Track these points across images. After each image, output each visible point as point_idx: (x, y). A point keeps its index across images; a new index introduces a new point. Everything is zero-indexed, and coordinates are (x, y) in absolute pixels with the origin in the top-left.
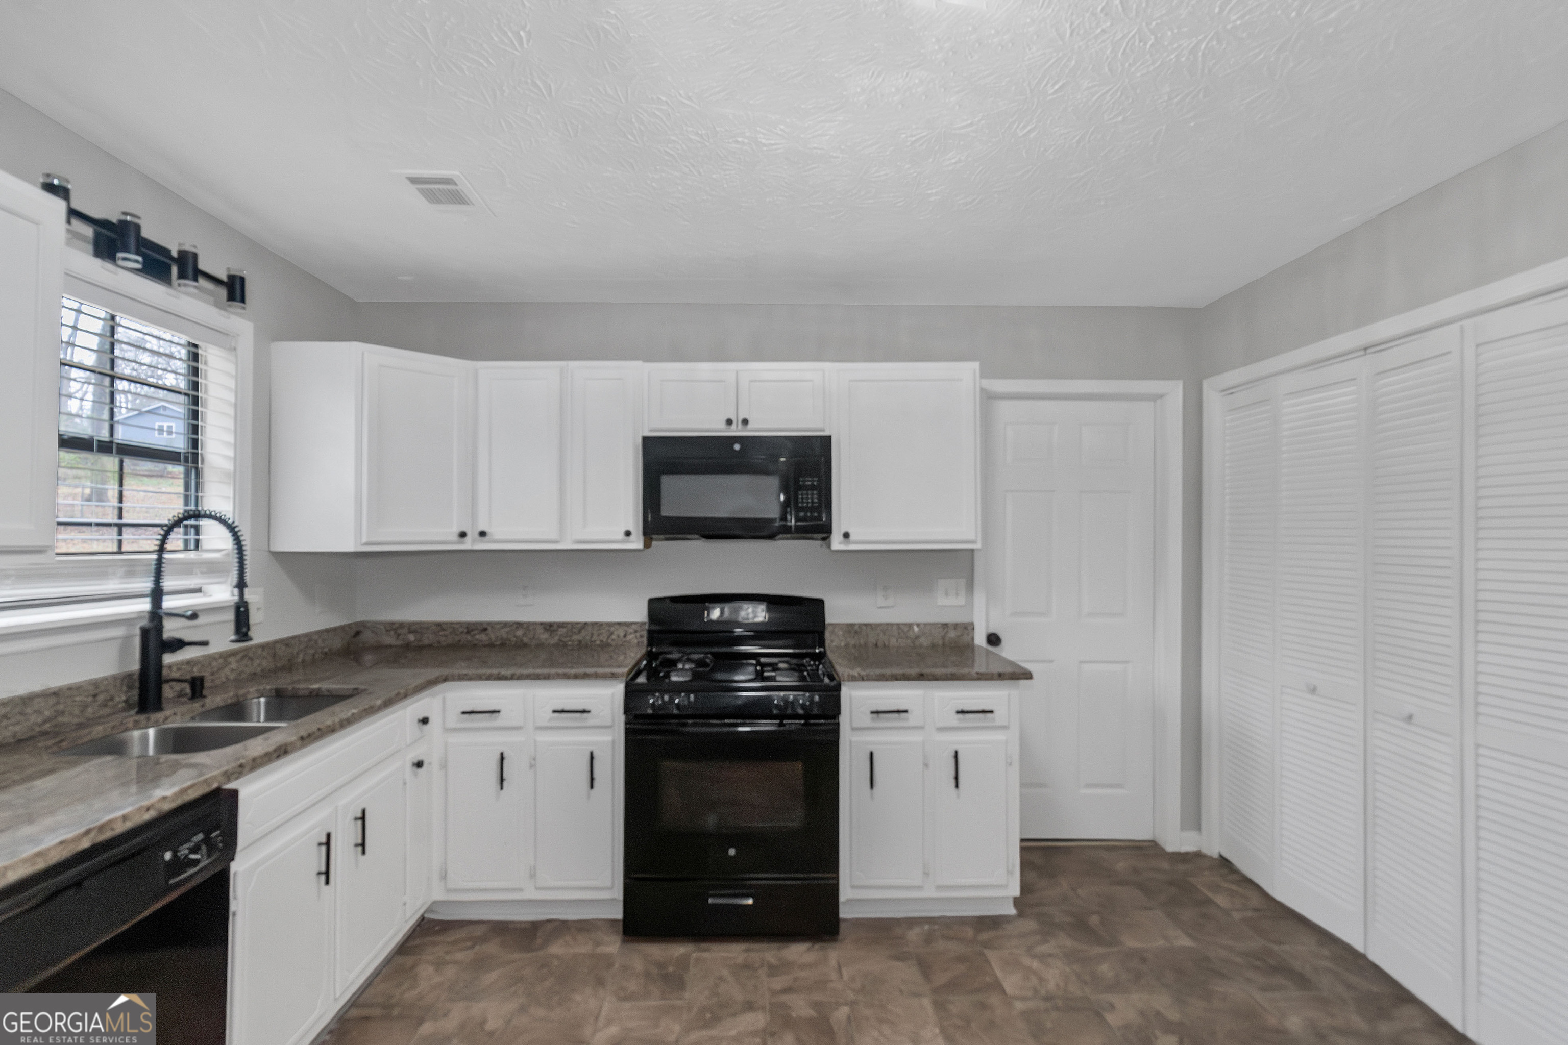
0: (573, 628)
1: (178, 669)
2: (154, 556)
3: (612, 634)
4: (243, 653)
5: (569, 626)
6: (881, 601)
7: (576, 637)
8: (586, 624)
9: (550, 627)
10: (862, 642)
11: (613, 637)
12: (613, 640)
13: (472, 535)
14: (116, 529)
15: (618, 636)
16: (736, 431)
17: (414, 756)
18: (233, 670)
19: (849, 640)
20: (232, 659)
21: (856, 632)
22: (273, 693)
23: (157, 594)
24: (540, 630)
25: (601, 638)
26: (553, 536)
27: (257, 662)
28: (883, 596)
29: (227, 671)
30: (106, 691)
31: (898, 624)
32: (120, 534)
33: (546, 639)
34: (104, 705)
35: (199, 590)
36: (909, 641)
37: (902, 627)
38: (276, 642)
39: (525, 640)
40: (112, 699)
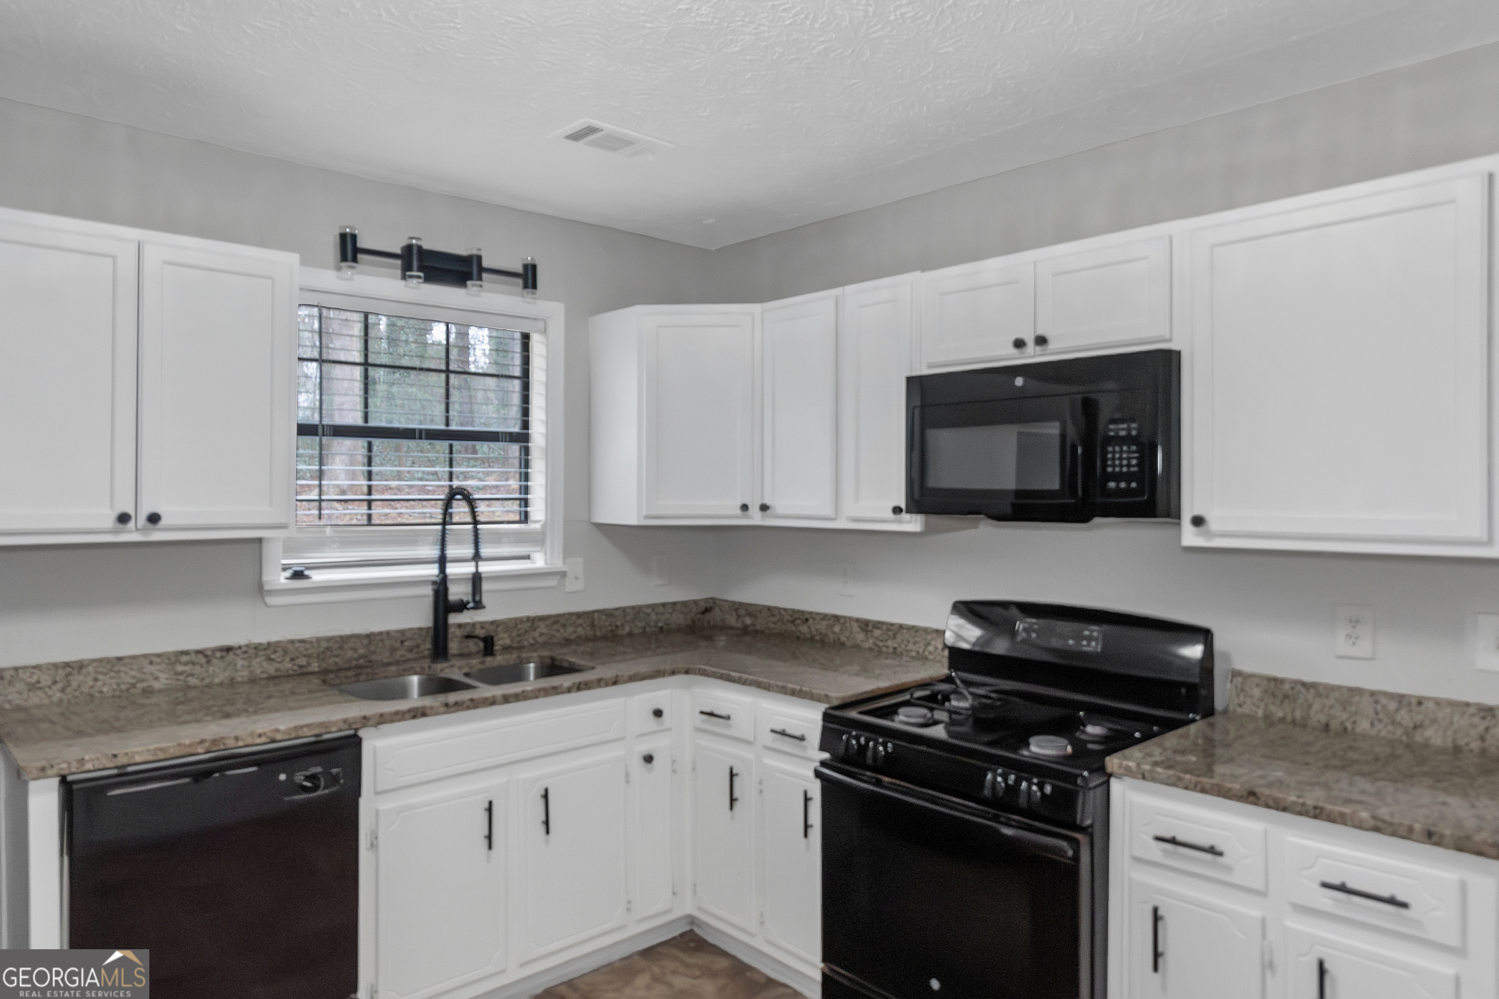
0: (888, 630)
1: (482, 628)
2: (439, 527)
3: (928, 644)
4: (554, 619)
5: (884, 627)
6: (1342, 646)
7: (890, 643)
8: (901, 626)
9: (866, 625)
10: (1298, 714)
11: (931, 648)
12: (930, 653)
13: (754, 510)
14: (365, 503)
15: (936, 648)
16: (1032, 356)
17: (645, 747)
18: (541, 634)
19: (1273, 708)
20: (542, 625)
21: (1286, 697)
22: (548, 661)
23: (442, 561)
24: (856, 627)
25: (916, 647)
26: (828, 511)
27: (570, 629)
28: (1349, 636)
29: (536, 634)
30: (411, 639)
31: (1373, 694)
32: (370, 508)
33: (862, 641)
34: (411, 650)
35: (528, 557)
36: (1399, 732)
37: (1384, 701)
38: (594, 612)
39: (843, 639)
40: (418, 646)
